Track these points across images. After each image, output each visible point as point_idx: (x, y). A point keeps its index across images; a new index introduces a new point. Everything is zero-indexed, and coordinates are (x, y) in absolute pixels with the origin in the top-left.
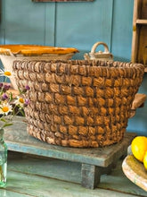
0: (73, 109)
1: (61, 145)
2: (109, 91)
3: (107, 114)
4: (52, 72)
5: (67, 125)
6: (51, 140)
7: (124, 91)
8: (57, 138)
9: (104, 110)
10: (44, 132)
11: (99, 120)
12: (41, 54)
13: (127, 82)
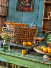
0: (22, 36)
1: (19, 44)
2: (29, 33)
3: (29, 38)
4: (18, 28)
5: (20, 39)
6: (17, 43)
7: (32, 33)
8: (18, 42)
9: (28, 37)
10: (15, 41)
11: (27, 39)
12: (18, 25)
13: (33, 31)
